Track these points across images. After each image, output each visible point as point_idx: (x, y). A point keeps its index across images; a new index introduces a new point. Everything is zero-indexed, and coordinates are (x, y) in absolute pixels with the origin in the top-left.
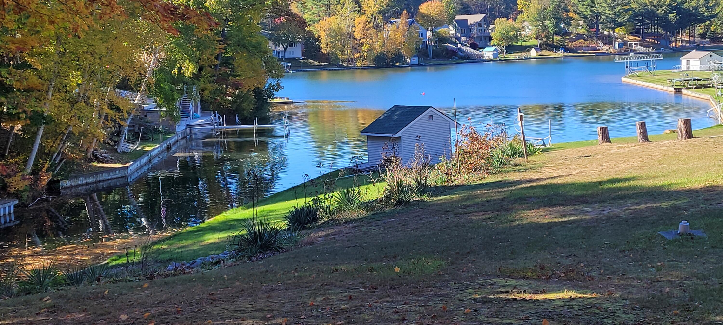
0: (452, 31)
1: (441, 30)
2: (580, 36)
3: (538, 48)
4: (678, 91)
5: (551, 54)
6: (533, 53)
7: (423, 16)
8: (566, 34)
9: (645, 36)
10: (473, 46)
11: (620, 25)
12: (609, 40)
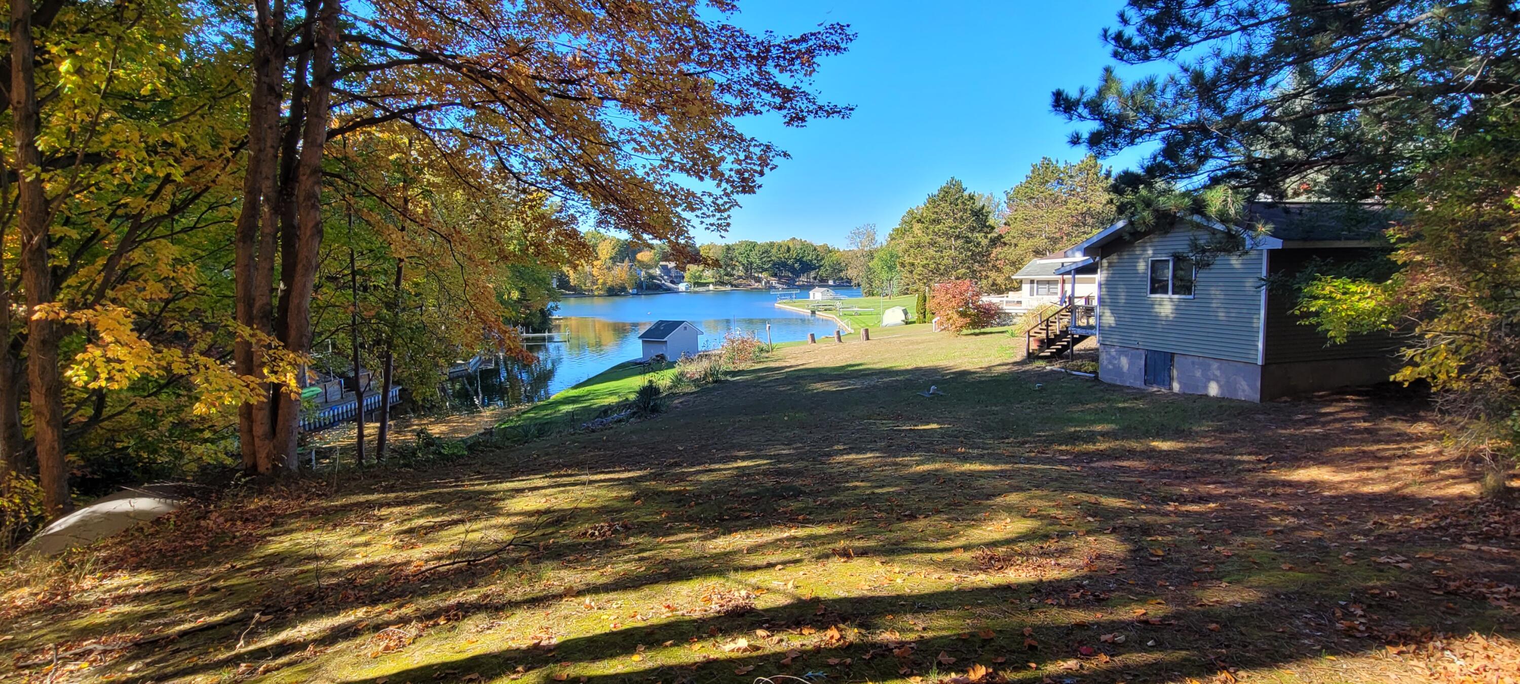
0: (658, 272)
1: (651, 271)
2: (740, 277)
3: (715, 284)
4: (813, 312)
5: (723, 288)
6: (711, 287)
7: (639, 262)
8: (732, 275)
9: (780, 278)
10: (672, 282)
11: (766, 270)
12: (758, 280)
